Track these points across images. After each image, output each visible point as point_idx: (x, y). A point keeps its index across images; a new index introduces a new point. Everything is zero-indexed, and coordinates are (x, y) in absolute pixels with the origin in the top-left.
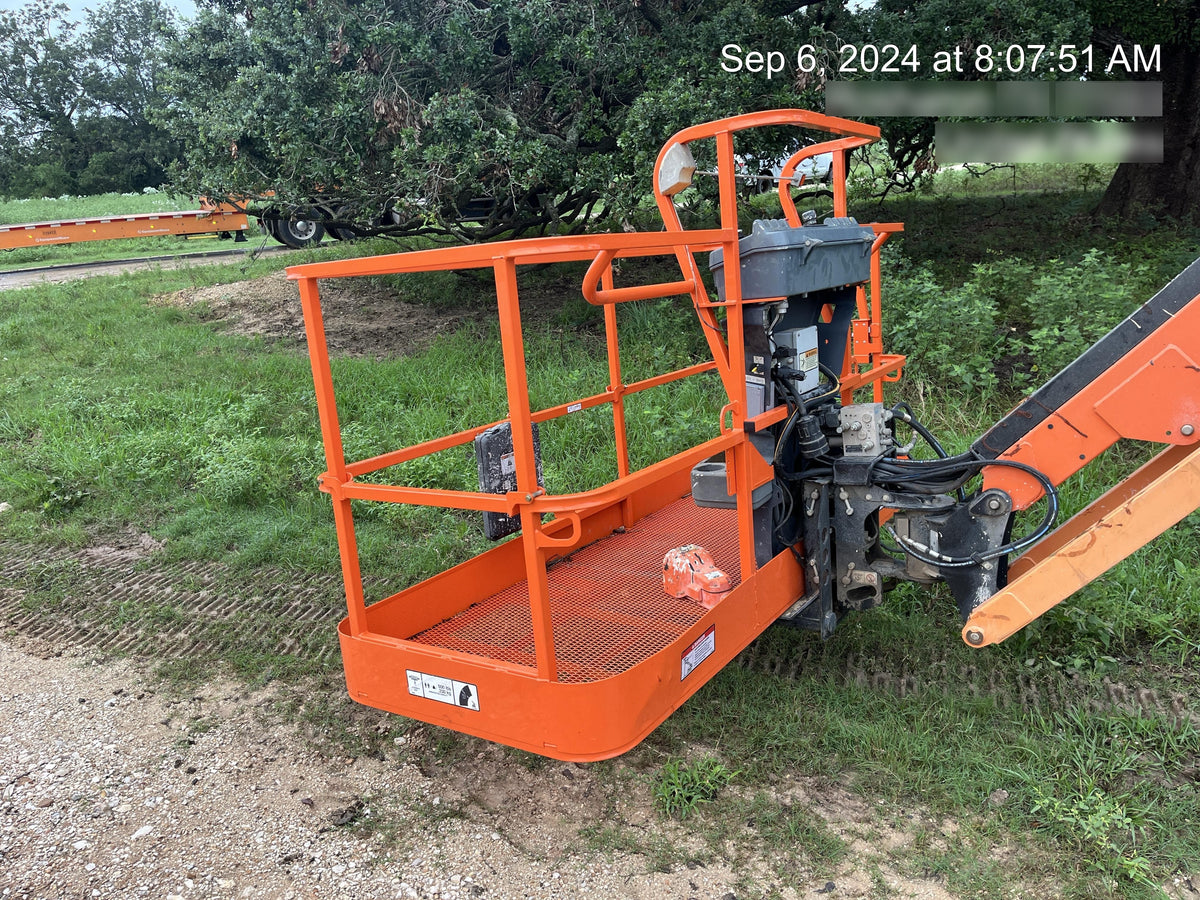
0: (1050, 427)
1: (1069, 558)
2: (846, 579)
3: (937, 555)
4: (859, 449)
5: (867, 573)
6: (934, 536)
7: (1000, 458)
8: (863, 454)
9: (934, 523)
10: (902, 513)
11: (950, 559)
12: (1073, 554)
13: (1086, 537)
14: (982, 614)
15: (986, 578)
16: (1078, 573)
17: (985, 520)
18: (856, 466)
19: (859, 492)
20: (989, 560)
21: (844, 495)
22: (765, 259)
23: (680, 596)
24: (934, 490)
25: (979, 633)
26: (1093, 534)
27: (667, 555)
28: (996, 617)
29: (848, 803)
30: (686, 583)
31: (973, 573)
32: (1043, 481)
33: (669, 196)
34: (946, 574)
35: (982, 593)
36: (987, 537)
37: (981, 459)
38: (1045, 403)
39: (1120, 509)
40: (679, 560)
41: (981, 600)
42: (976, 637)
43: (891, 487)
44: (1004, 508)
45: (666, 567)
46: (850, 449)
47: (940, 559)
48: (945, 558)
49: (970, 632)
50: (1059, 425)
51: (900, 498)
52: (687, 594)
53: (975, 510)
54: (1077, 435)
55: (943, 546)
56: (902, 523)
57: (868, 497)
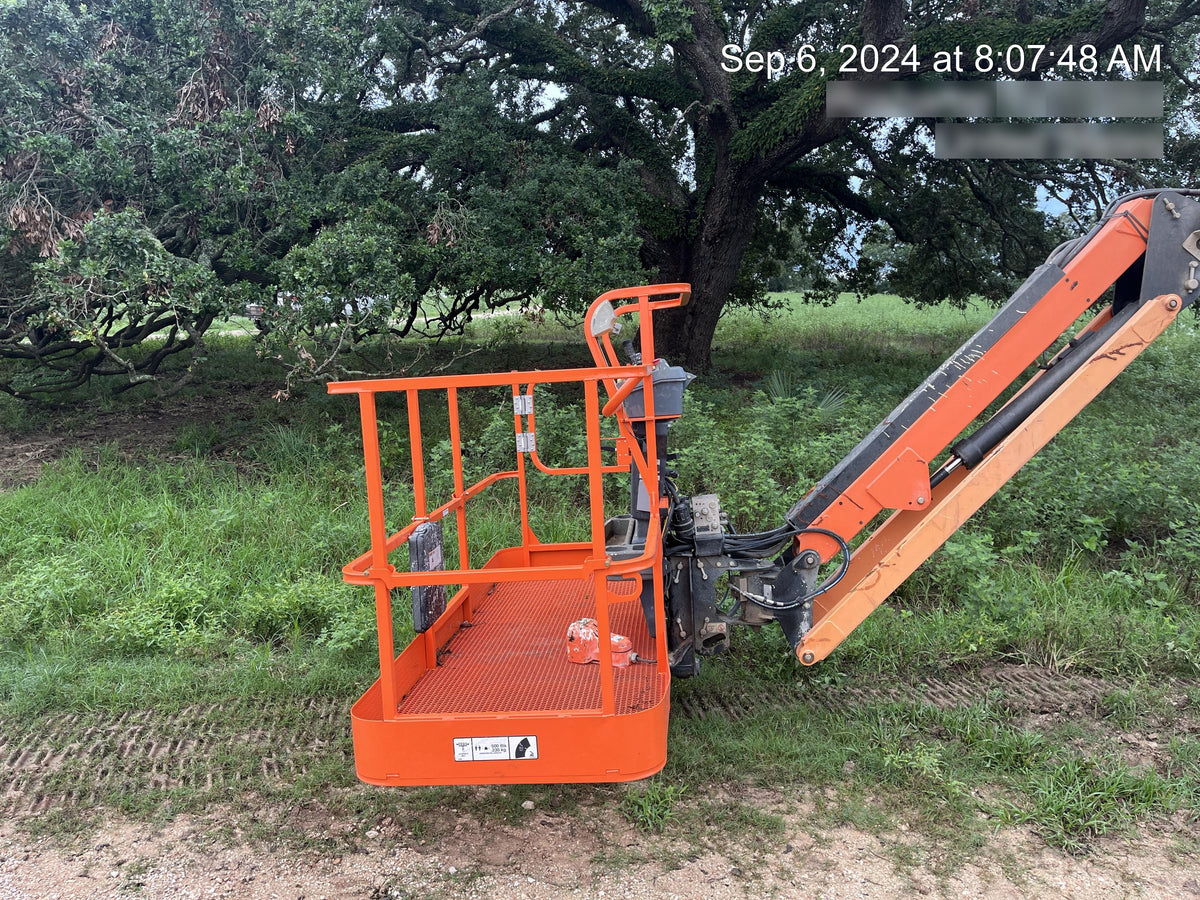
0: (841, 503)
1: (866, 592)
2: (703, 631)
3: (772, 602)
4: (706, 529)
5: (718, 624)
6: (768, 588)
7: (809, 528)
8: (710, 532)
9: (767, 579)
10: (743, 573)
11: (782, 604)
12: (867, 588)
13: (874, 575)
14: (811, 640)
15: (806, 614)
16: (871, 601)
17: (803, 573)
18: (712, 541)
19: (712, 561)
20: (807, 601)
21: (701, 565)
22: (668, 387)
23: (587, 662)
24: (764, 555)
25: (811, 654)
26: (878, 572)
27: (570, 629)
28: (821, 640)
29: (760, 795)
30: (592, 650)
31: (797, 612)
32: (839, 540)
33: (597, 338)
34: (778, 615)
35: (804, 626)
36: (806, 584)
37: (797, 529)
38: (835, 488)
39: (893, 552)
40: (584, 631)
41: (803, 631)
42: (808, 657)
43: (735, 555)
44: (816, 562)
45: (572, 639)
46: (699, 530)
47: (775, 605)
48: (778, 603)
49: (805, 654)
50: (846, 502)
51: (741, 563)
52: (593, 658)
53: (797, 566)
54: (857, 508)
55: (775, 595)
56: (743, 581)
57: (719, 564)
